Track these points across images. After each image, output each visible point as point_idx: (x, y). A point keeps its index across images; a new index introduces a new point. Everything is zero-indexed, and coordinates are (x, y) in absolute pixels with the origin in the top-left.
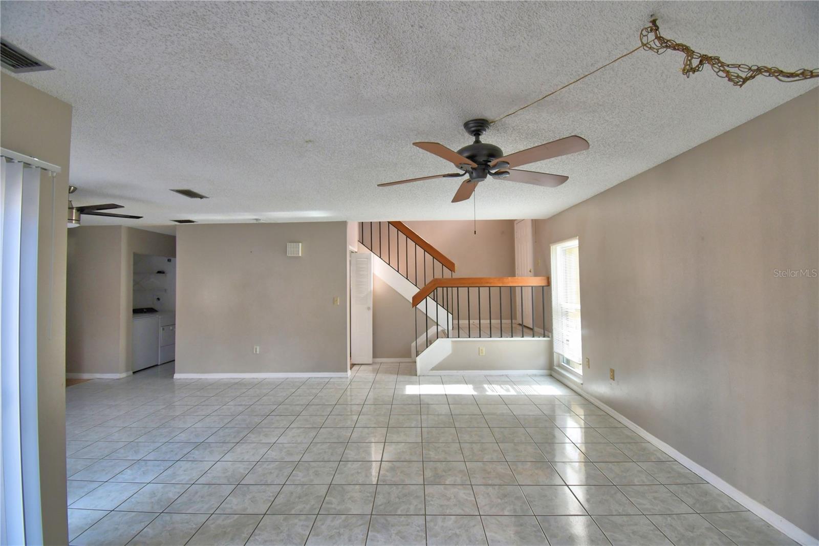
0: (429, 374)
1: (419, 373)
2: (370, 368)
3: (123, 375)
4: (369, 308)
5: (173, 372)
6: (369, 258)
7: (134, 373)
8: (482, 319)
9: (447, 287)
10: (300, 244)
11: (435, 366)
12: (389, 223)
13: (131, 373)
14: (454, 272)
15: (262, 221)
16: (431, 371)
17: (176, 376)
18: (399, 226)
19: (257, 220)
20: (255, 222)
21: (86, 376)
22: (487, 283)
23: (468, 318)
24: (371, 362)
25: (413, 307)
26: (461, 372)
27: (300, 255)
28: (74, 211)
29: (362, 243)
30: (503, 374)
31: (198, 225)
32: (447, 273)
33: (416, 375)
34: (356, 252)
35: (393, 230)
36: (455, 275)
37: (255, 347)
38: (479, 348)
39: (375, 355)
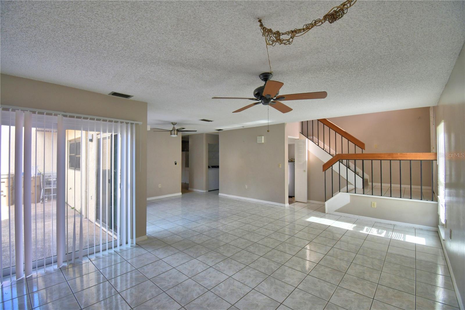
0: (334, 214)
1: (327, 211)
2: (306, 205)
3: (205, 191)
4: (305, 171)
5: (218, 193)
6: (305, 142)
7: (209, 191)
8: (402, 184)
9: (349, 160)
10: (263, 137)
11: (338, 209)
12: (318, 120)
13: (208, 191)
14: (364, 149)
15: (245, 127)
16: (335, 212)
17: (220, 194)
18: (324, 121)
19: (243, 127)
20: (242, 128)
21: (195, 190)
22: (379, 157)
23: (390, 183)
24: (306, 202)
25: (323, 171)
26: (357, 217)
27: (263, 142)
28: (176, 131)
29: (302, 134)
30: (392, 223)
31: (223, 131)
32: (359, 150)
33: (325, 213)
34: (298, 139)
35: (321, 124)
36: (364, 152)
37: (245, 185)
38: (371, 202)
39: (309, 198)
